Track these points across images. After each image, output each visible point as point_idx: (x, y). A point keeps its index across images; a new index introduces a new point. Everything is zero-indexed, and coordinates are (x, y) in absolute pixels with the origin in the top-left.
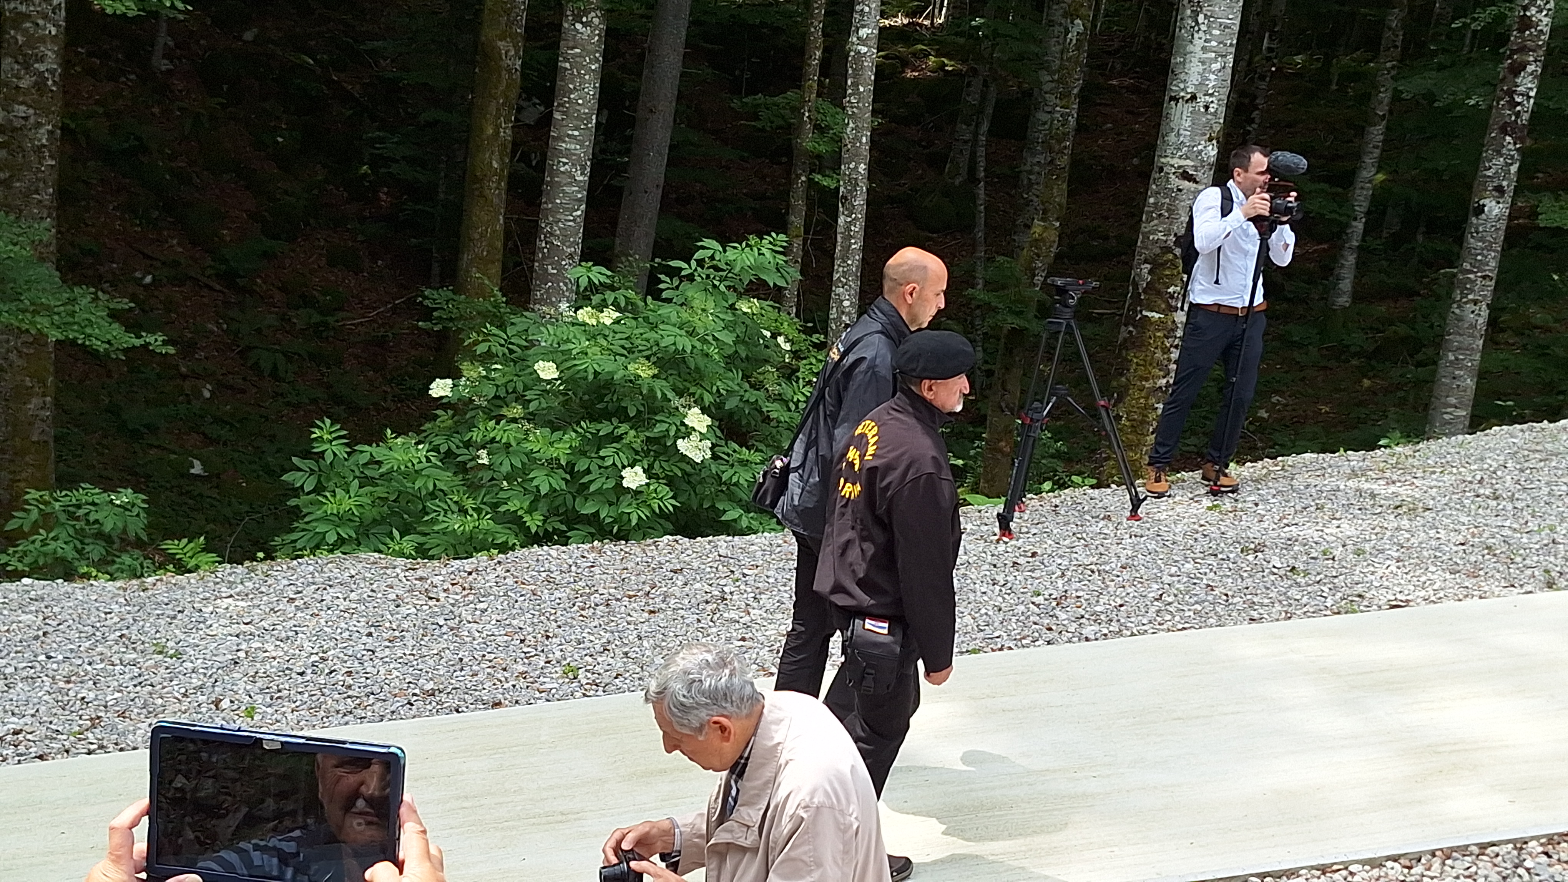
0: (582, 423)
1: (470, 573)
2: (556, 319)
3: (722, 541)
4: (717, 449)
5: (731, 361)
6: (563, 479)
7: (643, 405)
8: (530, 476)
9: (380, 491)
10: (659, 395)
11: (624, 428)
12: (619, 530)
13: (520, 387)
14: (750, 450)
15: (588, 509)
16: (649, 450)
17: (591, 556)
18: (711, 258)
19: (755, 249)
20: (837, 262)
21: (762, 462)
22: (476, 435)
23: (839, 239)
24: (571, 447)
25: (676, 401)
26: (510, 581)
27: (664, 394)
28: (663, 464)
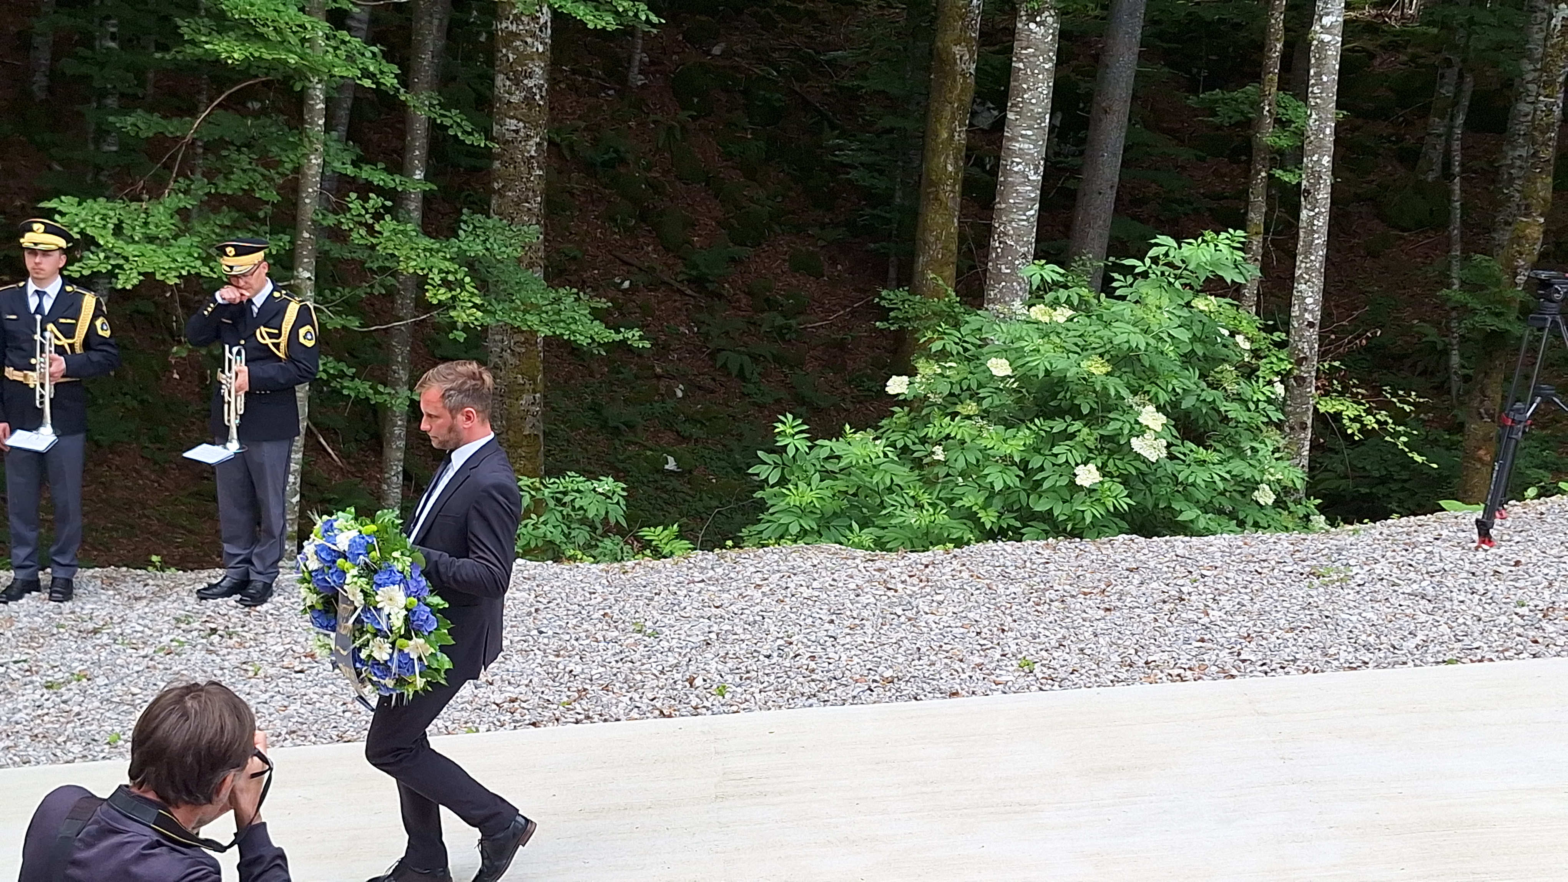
0: (1036, 420)
2: (1009, 318)
3: (1180, 541)
4: (1172, 448)
5: (1187, 359)
6: (1017, 476)
7: (1097, 403)
8: (985, 472)
9: (840, 484)
10: (1113, 393)
11: (1078, 425)
12: (1073, 529)
13: (974, 386)
14: (1207, 450)
15: (1041, 506)
16: (1103, 448)
17: (1046, 553)
18: (1166, 255)
19: (1211, 245)
20: (1300, 258)
21: (1221, 463)
22: (932, 432)
23: (1301, 234)
24: (1024, 445)
25: (1130, 399)
26: (966, 575)
27: (1118, 392)
28: (1117, 462)
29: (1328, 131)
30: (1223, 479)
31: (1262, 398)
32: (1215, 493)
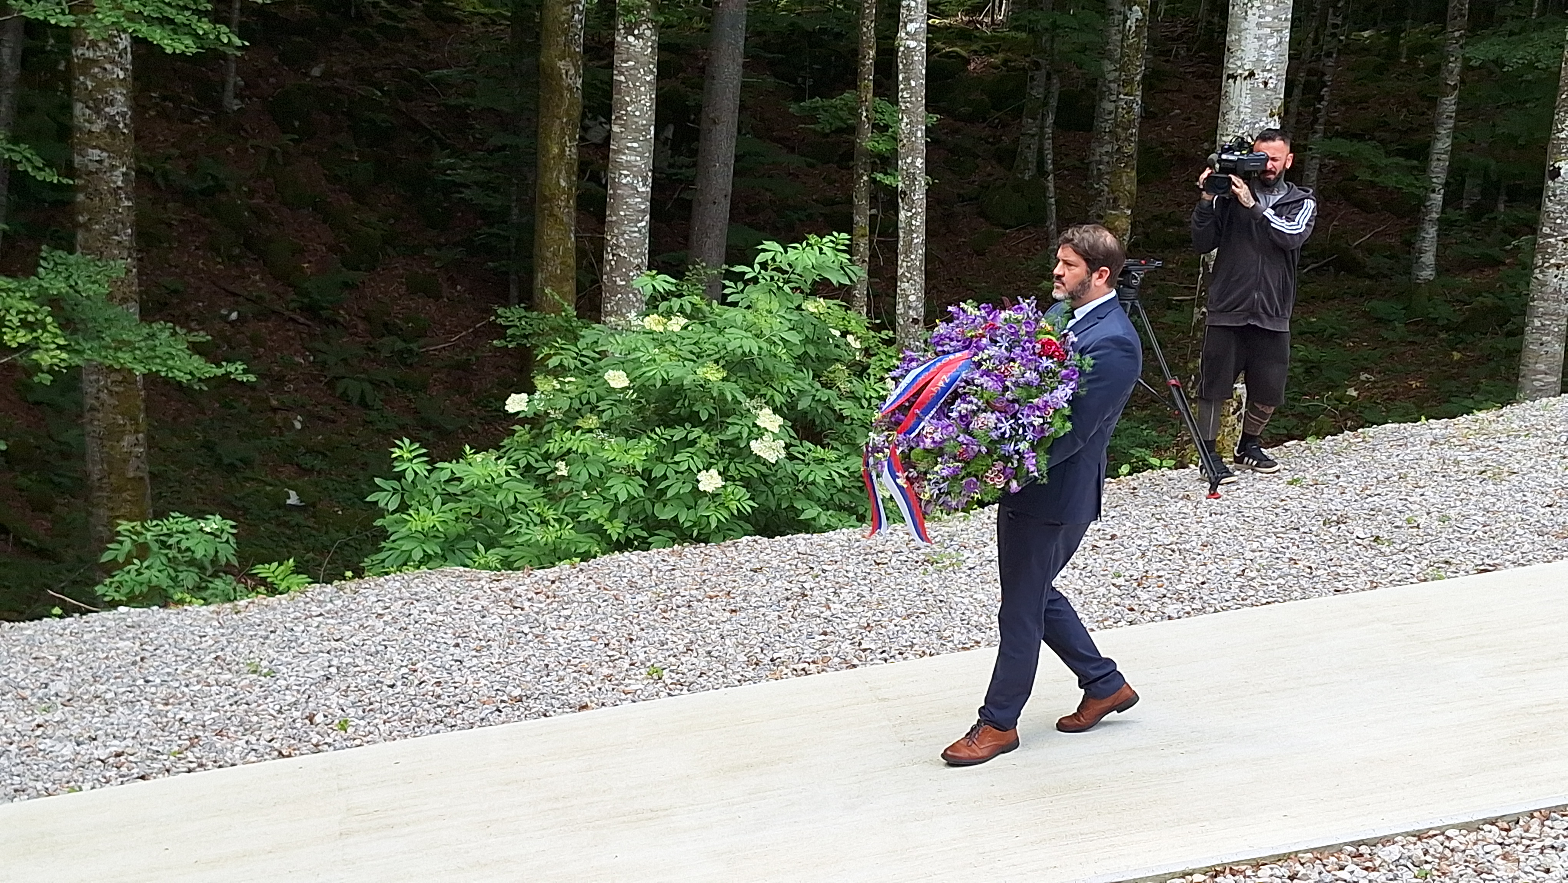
0: (657, 429)
1: (553, 582)
2: (625, 330)
3: (801, 539)
4: (791, 449)
5: (801, 361)
6: (641, 486)
7: (715, 408)
8: (608, 485)
9: (463, 506)
10: (730, 398)
11: (697, 431)
12: (699, 534)
13: (594, 400)
14: (824, 448)
15: (665, 514)
16: (724, 453)
17: (672, 560)
18: (773, 259)
19: (816, 248)
20: (901, 257)
21: (838, 460)
22: (553, 447)
23: (901, 234)
24: (646, 454)
25: (747, 403)
26: (593, 587)
27: (734, 397)
28: (739, 466)
29: (919, 134)
30: (841, 476)
31: (874, 395)
32: (834, 491)
